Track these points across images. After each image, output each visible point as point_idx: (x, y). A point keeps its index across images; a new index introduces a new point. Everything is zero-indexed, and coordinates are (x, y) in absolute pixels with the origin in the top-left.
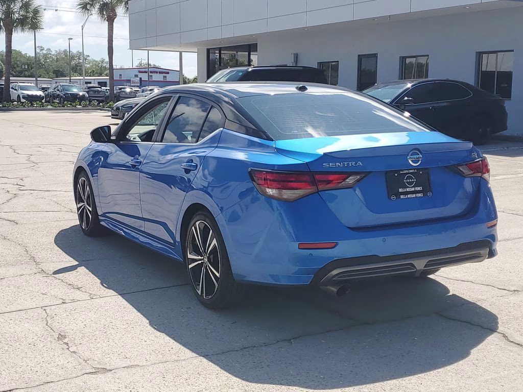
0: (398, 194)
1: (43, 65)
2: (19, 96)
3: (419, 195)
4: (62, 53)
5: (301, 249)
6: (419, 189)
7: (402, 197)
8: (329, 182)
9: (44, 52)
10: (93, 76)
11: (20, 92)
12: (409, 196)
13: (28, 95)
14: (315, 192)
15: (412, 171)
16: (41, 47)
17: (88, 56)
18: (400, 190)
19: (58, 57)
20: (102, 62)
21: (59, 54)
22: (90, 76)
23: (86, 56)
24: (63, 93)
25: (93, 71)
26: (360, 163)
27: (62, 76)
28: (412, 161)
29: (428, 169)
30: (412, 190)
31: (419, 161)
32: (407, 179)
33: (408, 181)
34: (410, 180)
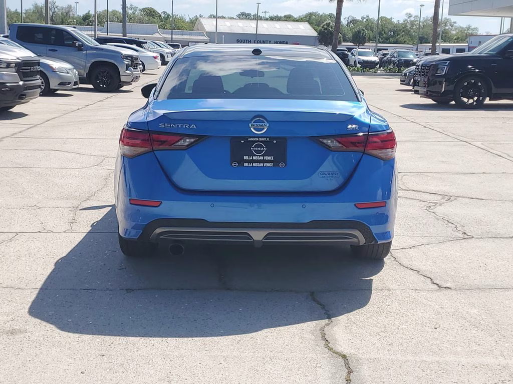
0: (241, 162)
1: (409, 31)
2: (355, 61)
3: (269, 165)
4: (429, 20)
5: (132, 204)
6: (269, 158)
7: (245, 164)
8: (163, 143)
9: (412, 19)
10: (458, 42)
11: (357, 57)
12: (254, 165)
13: (363, 61)
14: (150, 150)
15: (263, 139)
16: (410, 14)
17: (455, 23)
18: (245, 158)
19: (425, 24)
20: (468, 29)
21: (426, 20)
22: (455, 43)
23: (453, 22)
24: (398, 59)
25: (458, 38)
26: (195, 127)
27: (426, 43)
28: (254, 128)
29: (285, 138)
30: (260, 159)
31: (264, 129)
32: (255, 147)
33: (256, 149)
34: (259, 149)
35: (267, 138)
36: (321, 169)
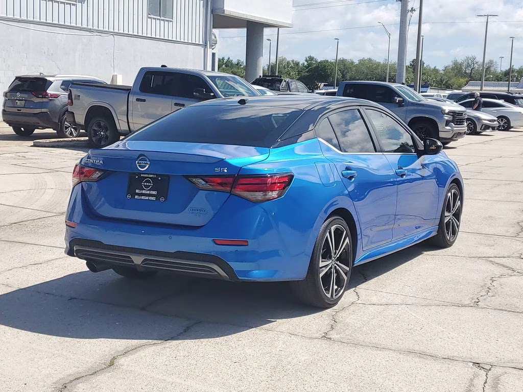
0: (134, 194)
3: (152, 198)
6: (153, 193)
7: (136, 197)
12: (143, 197)
14: (80, 181)
15: (151, 176)
18: (137, 191)
28: (139, 165)
29: (168, 176)
30: (147, 193)
31: (146, 166)
32: (145, 182)
33: (146, 184)
34: (148, 184)
35: (154, 174)
36: (190, 205)
